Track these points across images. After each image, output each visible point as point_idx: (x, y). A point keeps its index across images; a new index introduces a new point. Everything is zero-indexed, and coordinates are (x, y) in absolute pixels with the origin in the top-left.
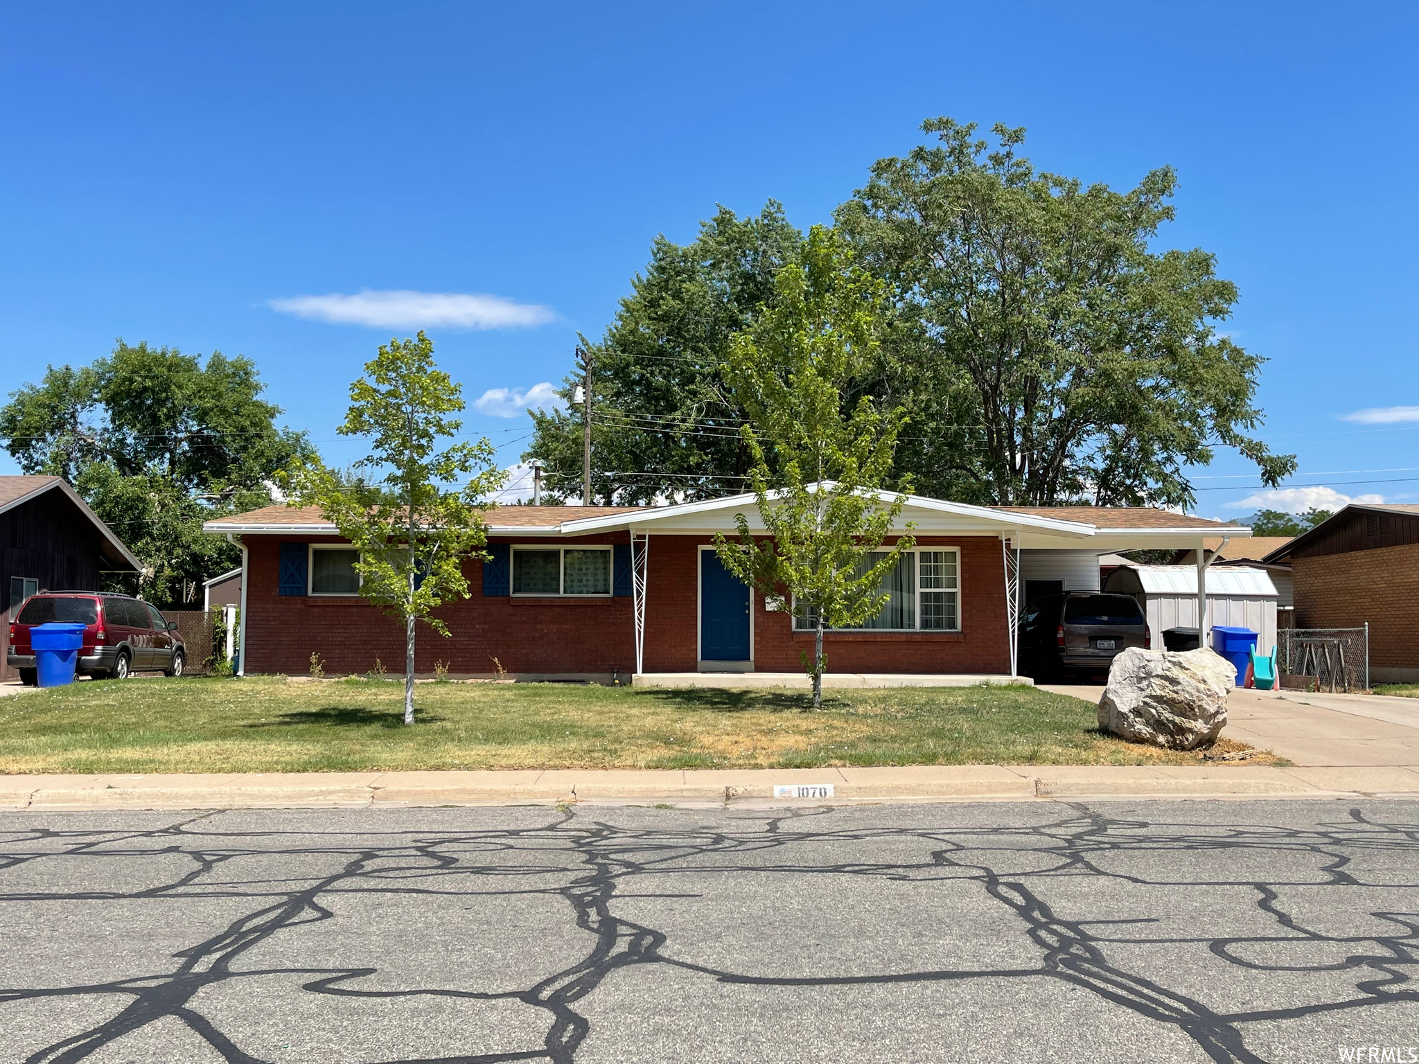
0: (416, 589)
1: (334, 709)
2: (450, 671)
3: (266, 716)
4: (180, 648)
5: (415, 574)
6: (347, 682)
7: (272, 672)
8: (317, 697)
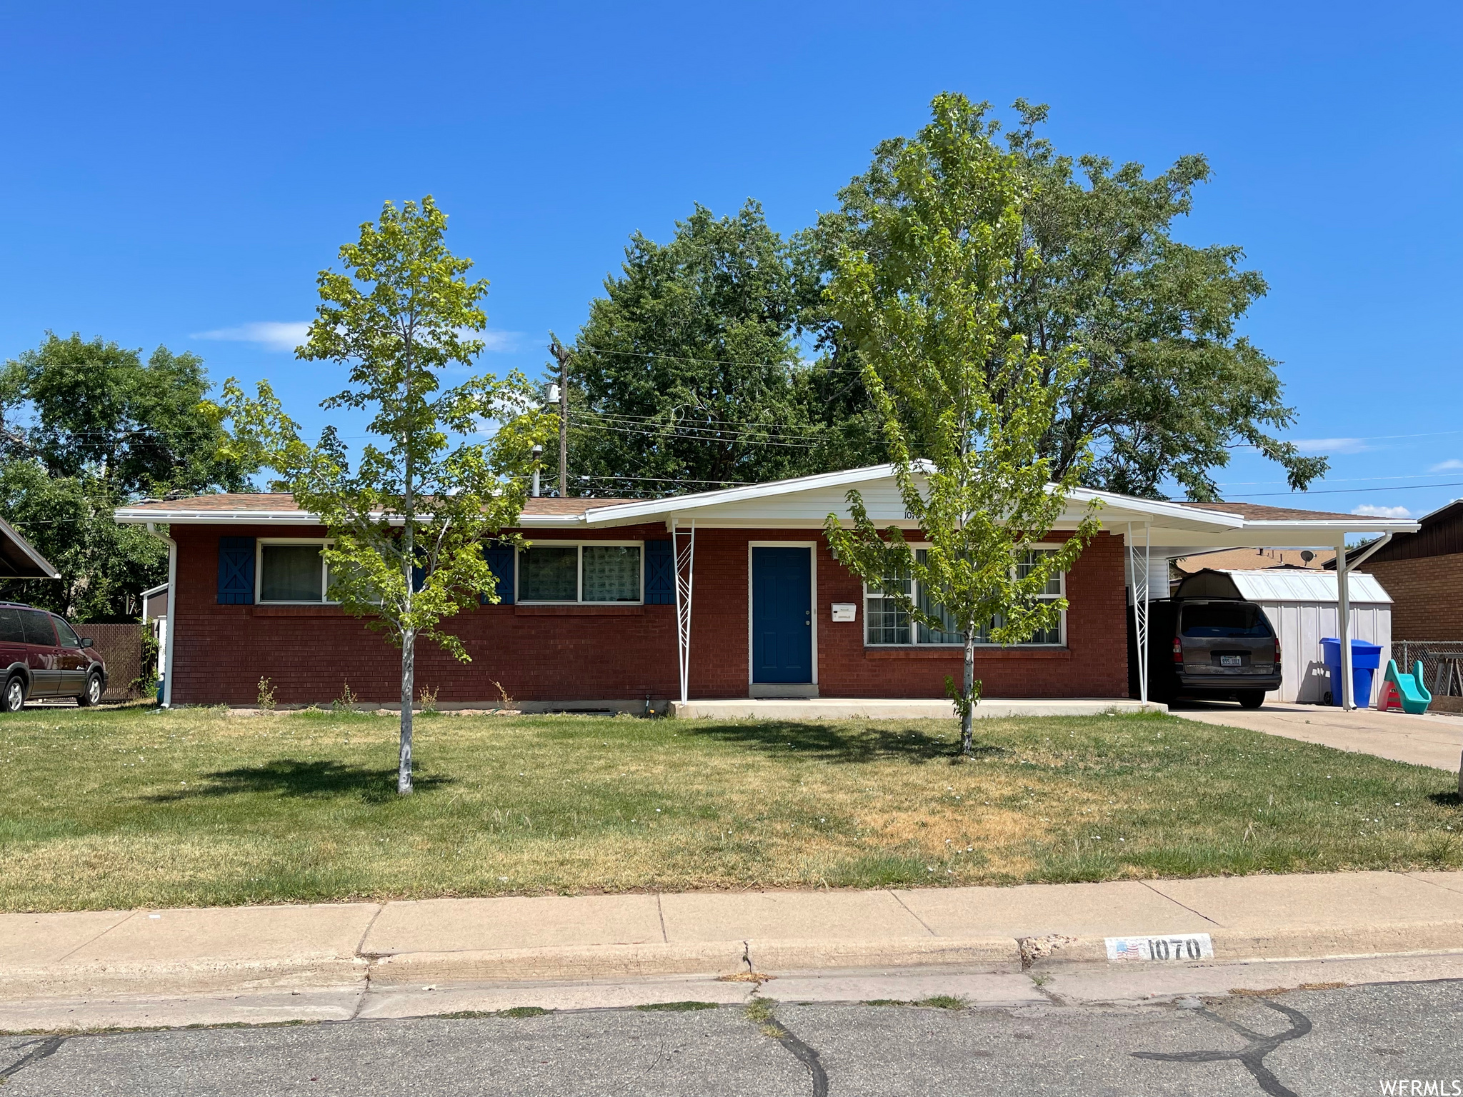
0: (416, 589)
1: (289, 762)
2: (438, 699)
3: (189, 777)
4: (98, 669)
5: (415, 567)
6: (306, 715)
7: (208, 701)
8: (266, 739)
